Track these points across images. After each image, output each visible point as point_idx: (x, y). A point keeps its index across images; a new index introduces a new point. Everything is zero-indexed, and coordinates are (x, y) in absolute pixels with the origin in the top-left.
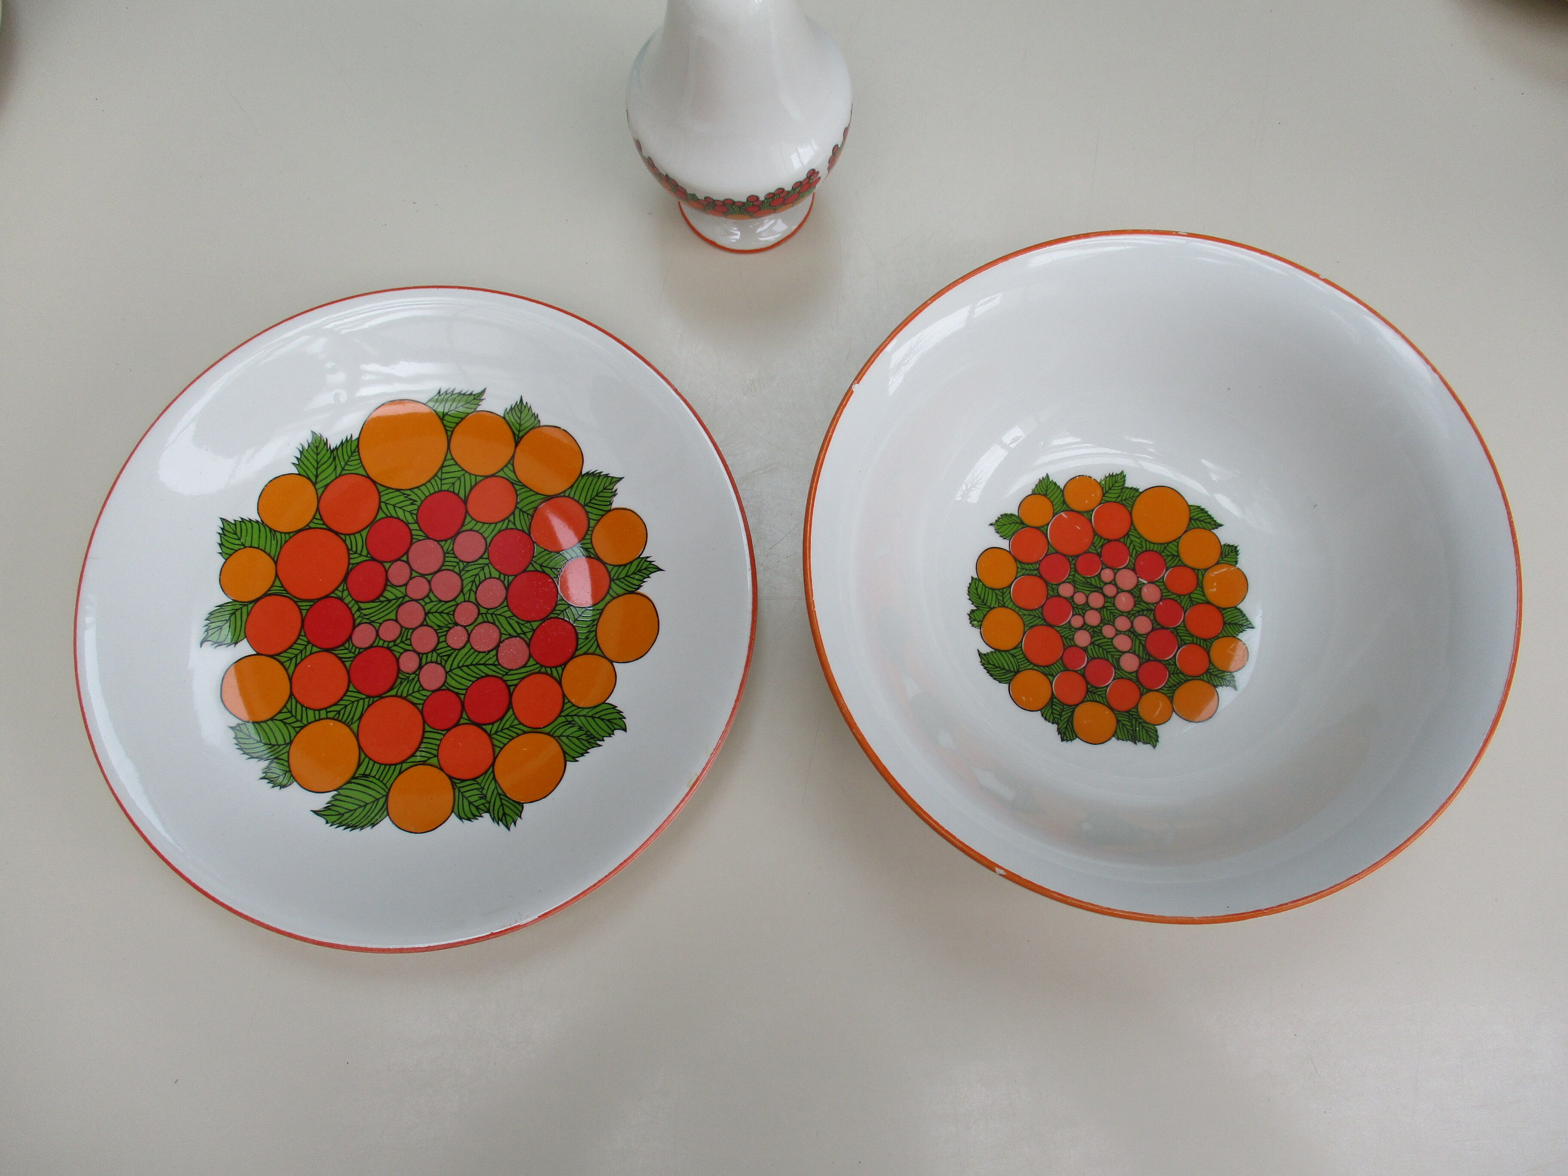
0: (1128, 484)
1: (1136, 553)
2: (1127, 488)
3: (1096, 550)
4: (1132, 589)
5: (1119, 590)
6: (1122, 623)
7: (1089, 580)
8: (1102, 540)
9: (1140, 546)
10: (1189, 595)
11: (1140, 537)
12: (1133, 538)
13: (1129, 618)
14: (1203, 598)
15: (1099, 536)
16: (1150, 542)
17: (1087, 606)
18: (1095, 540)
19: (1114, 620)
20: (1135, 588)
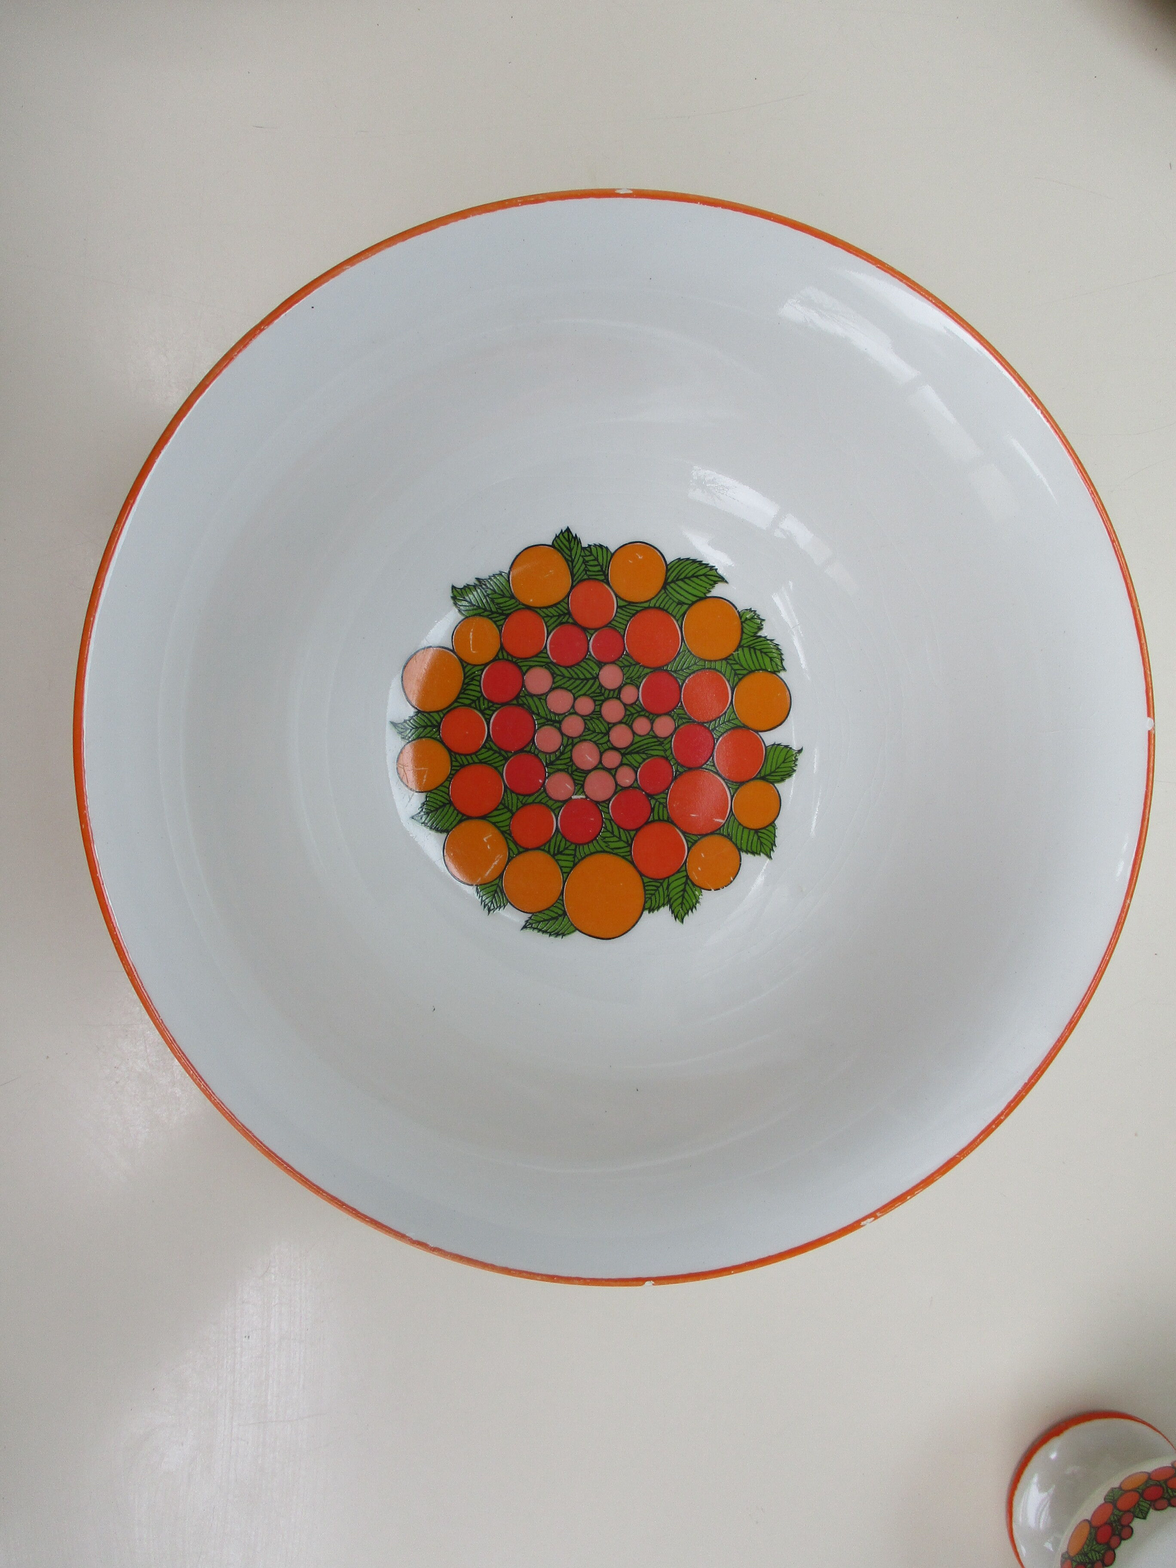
0: (665, 911)
1: (606, 828)
2: (664, 905)
3: (657, 800)
4: (585, 778)
5: (600, 766)
6: (573, 726)
7: (644, 756)
8: (656, 818)
9: (607, 839)
10: (513, 814)
11: (613, 852)
12: (622, 844)
13: (569, 737)
14: (494, 820)
15: (663, 820)
16: (598, 852)
17: (628, 721)
18: (665, 812)
19: (586, 724)
20: (584, 781)
